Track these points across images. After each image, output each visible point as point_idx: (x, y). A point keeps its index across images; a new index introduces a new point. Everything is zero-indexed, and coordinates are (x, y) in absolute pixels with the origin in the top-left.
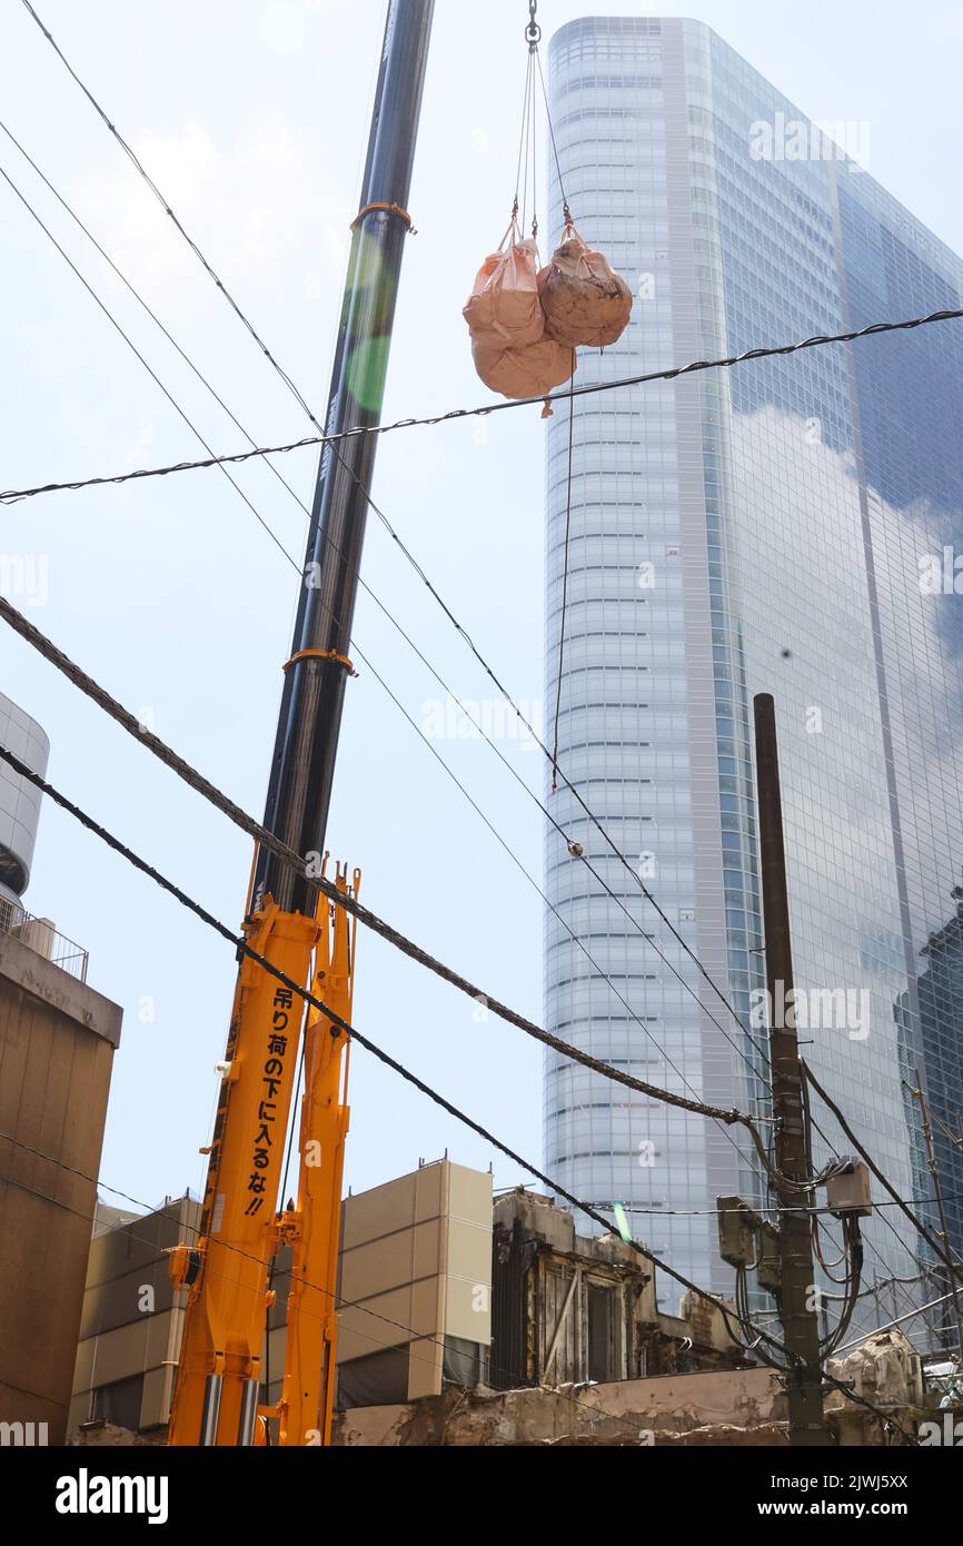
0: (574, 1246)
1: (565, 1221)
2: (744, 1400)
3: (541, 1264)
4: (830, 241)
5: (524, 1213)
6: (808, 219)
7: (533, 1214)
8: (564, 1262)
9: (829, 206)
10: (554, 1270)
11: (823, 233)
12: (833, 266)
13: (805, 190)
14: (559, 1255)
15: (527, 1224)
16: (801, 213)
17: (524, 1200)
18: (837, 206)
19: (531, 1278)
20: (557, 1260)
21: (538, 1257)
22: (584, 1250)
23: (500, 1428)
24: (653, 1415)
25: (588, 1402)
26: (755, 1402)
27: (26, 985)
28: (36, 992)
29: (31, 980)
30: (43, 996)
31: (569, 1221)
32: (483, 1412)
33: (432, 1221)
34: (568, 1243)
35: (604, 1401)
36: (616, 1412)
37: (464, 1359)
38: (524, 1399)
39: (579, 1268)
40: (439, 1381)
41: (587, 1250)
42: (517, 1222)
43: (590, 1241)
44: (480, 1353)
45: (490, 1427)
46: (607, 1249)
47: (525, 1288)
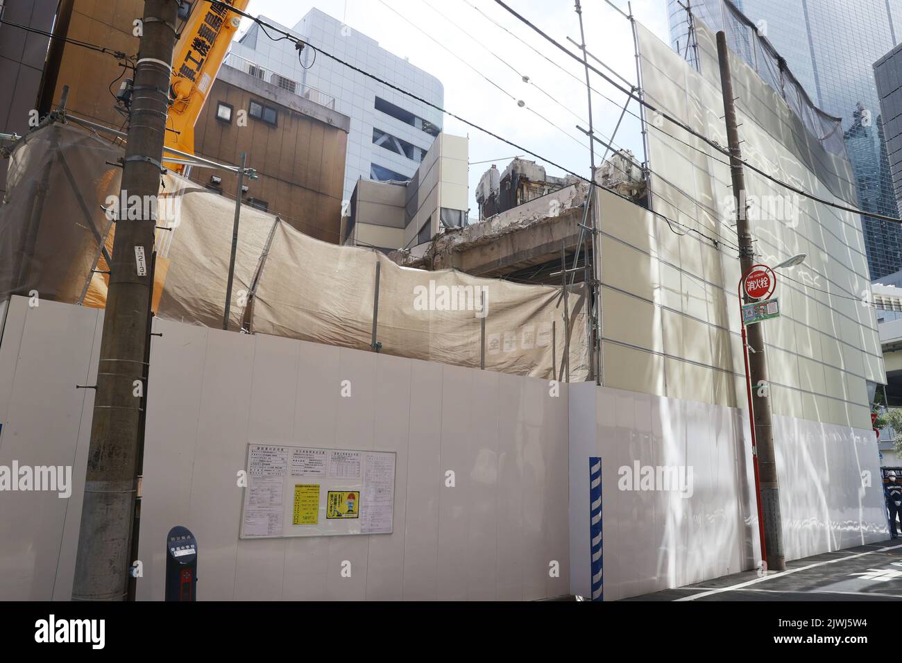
0: (545, 179)
1: (540, 170)
3: (525, 188)
5: (517, 168)
7: (522, 168)
8: (538, 186)
10: (533, 190)
14: (535, 183)
15: (519, 172)
17: (518, 162)
19: (519, 193)
20: (533, 185)
21: (523, 185)
22: (548, 180)
23: (456, 240)
24: (520, 222)
25: (495, 222)
26: (563, 205)
27: (292, 107)
28: (299, 110)
29: (295, 105)
30: (303, 112)
31: (542, 169)
32: (450, 235)
33: (437, 161)
34: (541, 178)
35: (502, 222)
36: (505, 224)
37: (454, 218)
38: (472, 228)
39: (546, 188)
40: (438, 228)
41: (552, 181)
42: (513, 171)
43: (554, 178)
44: (462, 214)
45: (450, 240)
46: (566, 181)
47: (517, 197)
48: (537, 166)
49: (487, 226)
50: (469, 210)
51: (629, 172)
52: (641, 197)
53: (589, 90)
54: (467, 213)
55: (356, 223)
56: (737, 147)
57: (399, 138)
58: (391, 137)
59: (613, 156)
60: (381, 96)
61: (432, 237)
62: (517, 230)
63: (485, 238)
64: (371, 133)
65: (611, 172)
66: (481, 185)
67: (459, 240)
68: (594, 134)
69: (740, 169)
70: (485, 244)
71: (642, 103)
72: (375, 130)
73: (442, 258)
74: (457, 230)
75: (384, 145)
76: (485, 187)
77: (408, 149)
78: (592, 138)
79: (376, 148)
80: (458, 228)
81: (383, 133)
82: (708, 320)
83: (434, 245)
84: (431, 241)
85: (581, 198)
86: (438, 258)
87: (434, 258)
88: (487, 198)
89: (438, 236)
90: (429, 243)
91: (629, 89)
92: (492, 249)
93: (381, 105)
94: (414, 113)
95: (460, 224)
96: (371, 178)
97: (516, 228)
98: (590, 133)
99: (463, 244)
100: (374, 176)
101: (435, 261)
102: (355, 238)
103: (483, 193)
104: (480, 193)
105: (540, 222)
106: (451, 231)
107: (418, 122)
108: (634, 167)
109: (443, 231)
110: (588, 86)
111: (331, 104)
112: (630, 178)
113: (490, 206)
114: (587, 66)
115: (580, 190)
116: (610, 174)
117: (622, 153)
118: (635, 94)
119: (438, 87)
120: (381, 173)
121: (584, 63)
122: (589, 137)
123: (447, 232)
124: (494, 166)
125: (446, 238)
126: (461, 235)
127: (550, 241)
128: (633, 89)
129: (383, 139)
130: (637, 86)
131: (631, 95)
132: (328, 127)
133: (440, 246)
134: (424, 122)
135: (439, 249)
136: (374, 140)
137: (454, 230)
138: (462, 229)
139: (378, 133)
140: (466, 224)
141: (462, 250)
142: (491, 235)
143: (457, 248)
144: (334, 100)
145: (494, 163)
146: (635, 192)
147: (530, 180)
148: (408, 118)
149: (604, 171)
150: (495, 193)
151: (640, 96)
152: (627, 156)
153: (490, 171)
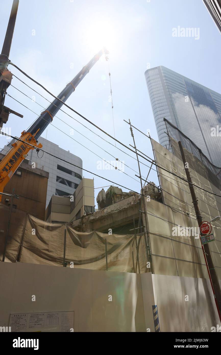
0: (122, 193)
2: (129, 203)
3: (115, 197)
4: (185, 87)
6: (181, 85)
7: (113, 189)
8: (120, 196)
9: (184, 83)
10: (118, 198)
11: (184, 86)
12: (186, 90)
13: (180, 82)
14: (118, 195)
15: (112, 191)
16: (180, 85)
17: (112, 187)
18: (185, 83)
19: (113, 199)
21: (114, 196)
22: (123, 194)
23: (91, 218)
24: (115, 210)
25: (105, 210)
26: (131, 203)
27: (27, 169)
28: (30, 170)
29: (28, 169)
30: (31, 171)
31: (121, 190)
32: (88, 216)
33: (82, 188)
34: (120, 193)
35: (108, 210)
36: (109, 211)
37: (89, 209)
38: (96, 213)
39: (123, 196)
40: (83, 213)
41: (125, 194)
42: (110, 191)
43: (125, 193)
44: (92, 208)
45: (89, 218)
46: (130, 194)
47: (112, 200)
48: (119, 188)
49: (102, 212)
50: (95, 206)
51: (154, 190)
52: (159, 199)
53: (138, 162)
54: (94, 207)
55: (51, 213)
56: (191, 179)
57: (67, 179)
58: (63, 179)
59: (147, 184)
60: (59, 164)
61: (81, 217)
62: (114, 213)
63: (102, 216)
64: (56, 178)
65: (147, 190)
66: (98, 196)
67: (92, 218)
68: (141, 178)
69: (193, 187)
70: (102, 219)
71: (157, 166)
72: (57, 177)
73: (85, 225)
74: (91, 214)
75: (61, 182)
76: (100, 197)
77: (69, 183)
78: (141, 179)
79: (58, 183)
80: (91, 213)
81: (60, 178)
82: (189, 244)
83: (82, 220)
84: (81, 218)
85: (137, 200)
86: (84, 225)
87: (82, 225)
88: (101, 201)
89: (84, 216)
90: (80, 219)
91: (152, 161)
92: (105, 221)
93: (60, 168)
94: (72, 170)
95: (92, 212)
96: (56, 194)
97: (114, 212)
98: (140, 177)
99: (94, 219)
100: (57, 194)
101: (83, 227)
102: (51, 219)
103: (99, 199)
104: (98, 199)
105: (122, 209)
106: (89, 215)
107: (73, 174)
108: (155, 188)
109: (85, 214)
110: (138, 160)
111: (42, 168)
112: (154, 192)
113: (102, 204)
114: (137, 154)
115: (136, 197)
116: (147, 191)
117: (151, 183)
118: (154, 163)
119: (80, 161)
120: (59, 192)
121: (136, 153)
122: (140, 179)
123: (87, 215)
124: (103, 189)
125: (87, 217)
126: (92, 216)
127: (127, 216)
128: (153, 161)
129: (60, 180)
130: (154, 160)
131: (153, 163)
132: (41, 176)
133: (84, 220)
134: (75, 173)
135: (84, 222)
136: (57, 181)
137: (90, 214)
138: (93, 213)
139: (58, 178)
140: (94, 211)
141: (93, 222)
142: (104, 215)
143: (91, 221)
144: (43, 167)
145: (103, 188)
146: (157, 197)
147: (116, 194)
148: (69, 172)
149: (145, 190)
150: (104, 199)
151: (156, 164)
152: (153, 184)
153: (101, 191)
